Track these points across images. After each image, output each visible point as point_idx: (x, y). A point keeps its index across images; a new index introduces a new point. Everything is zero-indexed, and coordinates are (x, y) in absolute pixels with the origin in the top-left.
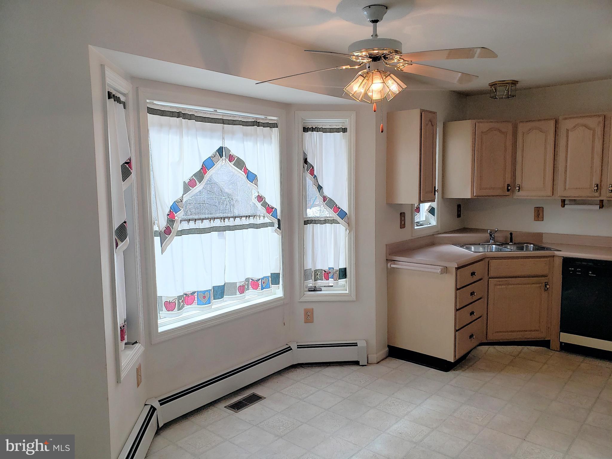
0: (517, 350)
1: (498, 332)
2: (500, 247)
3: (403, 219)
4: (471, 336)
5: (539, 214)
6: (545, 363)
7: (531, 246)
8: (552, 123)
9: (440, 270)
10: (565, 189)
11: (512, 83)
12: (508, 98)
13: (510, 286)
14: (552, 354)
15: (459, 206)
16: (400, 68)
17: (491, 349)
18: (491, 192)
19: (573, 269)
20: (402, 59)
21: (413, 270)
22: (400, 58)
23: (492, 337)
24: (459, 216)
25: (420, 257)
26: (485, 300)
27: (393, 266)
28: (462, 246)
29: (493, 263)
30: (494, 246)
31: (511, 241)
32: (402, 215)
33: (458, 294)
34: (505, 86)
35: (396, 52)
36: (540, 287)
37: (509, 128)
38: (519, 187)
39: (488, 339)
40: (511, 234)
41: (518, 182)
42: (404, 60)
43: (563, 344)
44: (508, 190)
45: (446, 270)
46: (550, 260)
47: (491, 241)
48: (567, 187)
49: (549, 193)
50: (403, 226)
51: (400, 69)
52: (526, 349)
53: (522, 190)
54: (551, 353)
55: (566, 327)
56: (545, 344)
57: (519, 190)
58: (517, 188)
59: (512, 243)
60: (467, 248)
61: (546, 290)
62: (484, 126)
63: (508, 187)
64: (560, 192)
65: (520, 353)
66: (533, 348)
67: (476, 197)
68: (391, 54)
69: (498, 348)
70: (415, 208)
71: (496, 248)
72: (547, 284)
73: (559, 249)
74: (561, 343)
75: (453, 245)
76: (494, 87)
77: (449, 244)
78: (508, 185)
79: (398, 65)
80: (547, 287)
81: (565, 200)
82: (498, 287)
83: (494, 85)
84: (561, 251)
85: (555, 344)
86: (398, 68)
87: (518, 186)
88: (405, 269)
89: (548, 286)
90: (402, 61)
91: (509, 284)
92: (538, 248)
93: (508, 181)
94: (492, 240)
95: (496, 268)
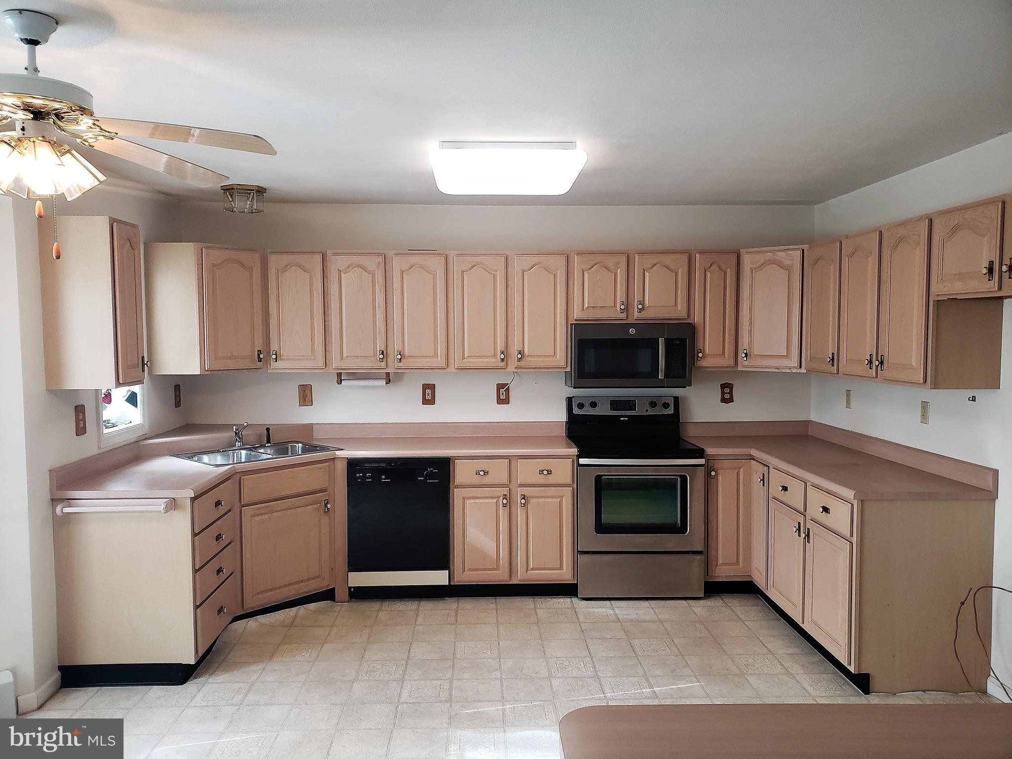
0: (290, 615)
1: (259, 593)
2: (253, 453)
3: (81, 417)
4: (220, 610)
5: (306, 396)
6: (333, 626)
7: (299, 446)
8: (318, 258)
9: (163, 506)
10: (342, 358)
11: (258, 191)
12: (252, 213)
13: (275, 514)
14: (339, 608)
15: (177, 388)
16: (88, 142)
17: (251, 624)
18: (233, 365)
19: (361, 475)
20: (98, 126)
21: (109, 512)
22: (94, 124)
23: (252, 603)
24: (178, 404)
25: (118, 487)
26: (236, 545)
27: (66, 510)
28: (190, 458)
29: (247, 480)
30: (244, 452)
31: (268, 442)
32: (80, 410)
33: (197, 543)
34: (247, 193)
35: (83, 111)
36: (318, 508)
37: (254, 260)
38: (276, 354)
39: (245, 608)
40: (268, 429)
41: (274, 347)
42: (102, 129)
43: (352, 590)
44: (260, 360)
45: (173, 504)
46: (329, 466)
47: (237, 443)
48: (345, 356)
49: (320, 363)
50: (81, 430)
51: (87, 144)
52: (302, 610)
53: (281, 359)
54: (337, 607)
55: (357, 563)
56: (328, 595)
57: (276, 359)
58: (274, 357)
59: (270, 443)
60: (199, 461)
61: (327, 511)
62: (218, 255)
63: (259, 355)
64: (336, 362)
65: (295, 617)
66: (313, 606)
67: (209, 373)
68: (72, 112)
69: (261, 618)
70: (103, 396)
71: (247, 455)
72: (327, 503)
73: (341, 448)
74: (350, 588)
75: (174, 456)
76: (229, 193)
77: (167, 455)
78: (260, 352)
79: (84, 134)
80: (327, 508)
81: (341, 373)
82: (257, 518)
83: (229, 189)
84: (343, 450)
85: (341, 593)
86: (85, 141)
87: (274, 353)
88: (92, 512)
89: (329, 506)
90: (99, 130)
91: (272, 512)
92: (310, 448)
93: (259, 345)
94: (239, 442)
95: (252, 488)
